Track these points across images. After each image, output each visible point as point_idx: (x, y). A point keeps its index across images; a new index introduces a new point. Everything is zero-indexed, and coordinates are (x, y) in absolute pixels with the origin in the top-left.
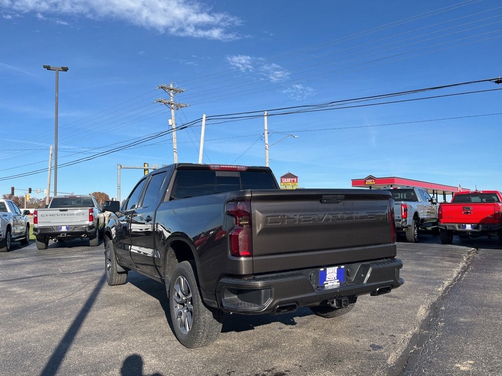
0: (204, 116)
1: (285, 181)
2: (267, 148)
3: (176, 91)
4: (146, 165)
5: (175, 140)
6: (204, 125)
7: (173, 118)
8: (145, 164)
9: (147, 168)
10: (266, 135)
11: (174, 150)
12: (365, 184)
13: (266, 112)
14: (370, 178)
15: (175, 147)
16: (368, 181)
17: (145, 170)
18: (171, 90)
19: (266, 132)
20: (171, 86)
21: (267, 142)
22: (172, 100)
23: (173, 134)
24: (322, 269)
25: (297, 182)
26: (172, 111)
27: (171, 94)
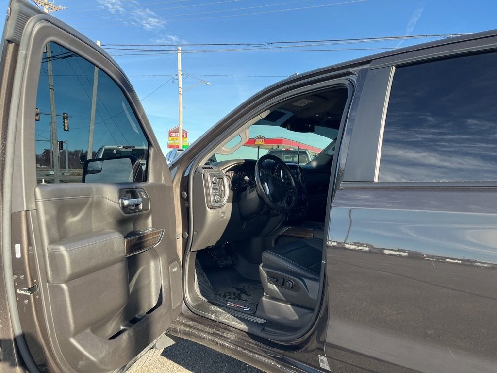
1: (174, 135)
2: (181, 93)
10: (180, 78)
12: (255, 144)
14: (260, 138)
16: (257, 141)
19: (180, 73)
21: (181, 85)
23: (49, 65)
25: (186, 137)
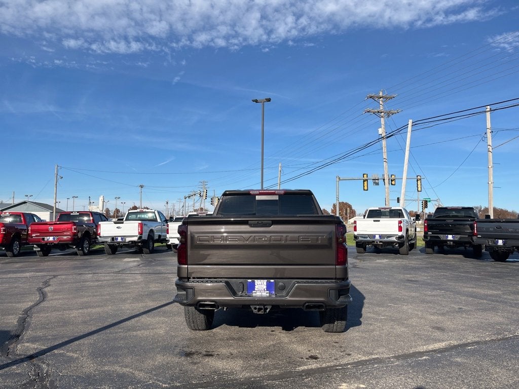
0: (410, 122)
2: (491, 150)
3: (386, 98)
4: (365, 176)
5: (384, 150)
6: (410, 132)
7: (383, 126)
8: (364, 174)
9: (367, 179)
10: (489, 135)
11: (384, 160)
13: (489, 107)
15: (385, 156)
17: (364, 181)
18: (381, 98)
19: (489, 131)
20: (381, 94)
21: (490, 142)
22: (381, 108)
23: (383, 143)
24: (250, 281)
26: (382, 119)
27: (381, 102)
